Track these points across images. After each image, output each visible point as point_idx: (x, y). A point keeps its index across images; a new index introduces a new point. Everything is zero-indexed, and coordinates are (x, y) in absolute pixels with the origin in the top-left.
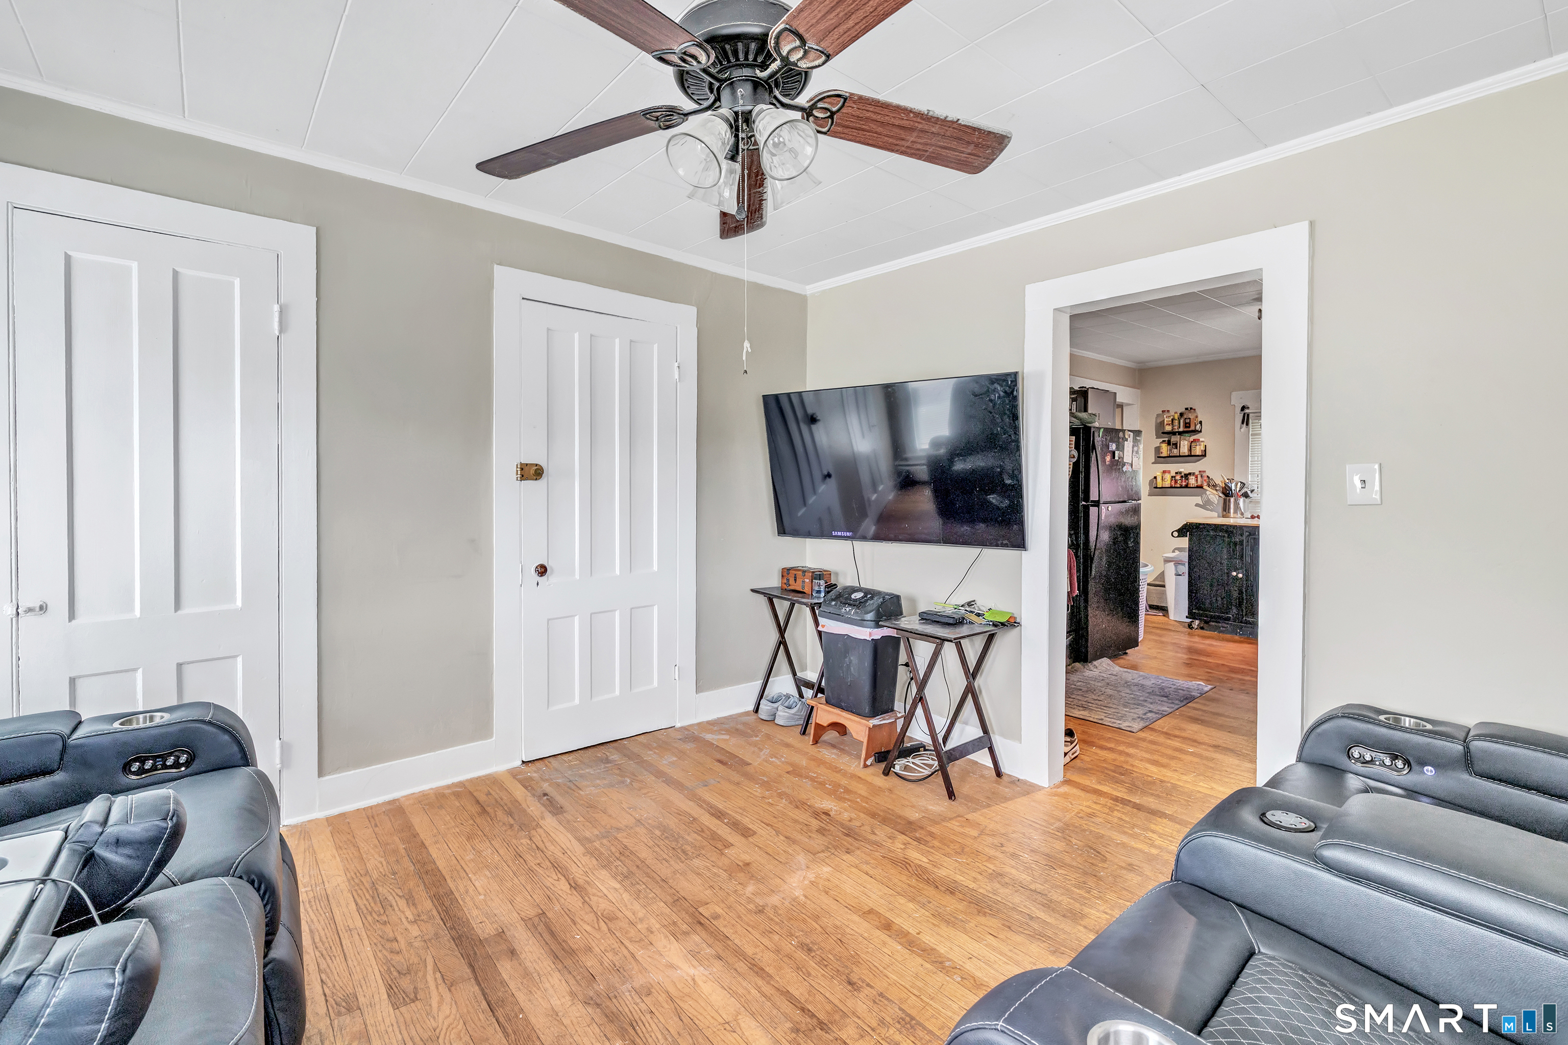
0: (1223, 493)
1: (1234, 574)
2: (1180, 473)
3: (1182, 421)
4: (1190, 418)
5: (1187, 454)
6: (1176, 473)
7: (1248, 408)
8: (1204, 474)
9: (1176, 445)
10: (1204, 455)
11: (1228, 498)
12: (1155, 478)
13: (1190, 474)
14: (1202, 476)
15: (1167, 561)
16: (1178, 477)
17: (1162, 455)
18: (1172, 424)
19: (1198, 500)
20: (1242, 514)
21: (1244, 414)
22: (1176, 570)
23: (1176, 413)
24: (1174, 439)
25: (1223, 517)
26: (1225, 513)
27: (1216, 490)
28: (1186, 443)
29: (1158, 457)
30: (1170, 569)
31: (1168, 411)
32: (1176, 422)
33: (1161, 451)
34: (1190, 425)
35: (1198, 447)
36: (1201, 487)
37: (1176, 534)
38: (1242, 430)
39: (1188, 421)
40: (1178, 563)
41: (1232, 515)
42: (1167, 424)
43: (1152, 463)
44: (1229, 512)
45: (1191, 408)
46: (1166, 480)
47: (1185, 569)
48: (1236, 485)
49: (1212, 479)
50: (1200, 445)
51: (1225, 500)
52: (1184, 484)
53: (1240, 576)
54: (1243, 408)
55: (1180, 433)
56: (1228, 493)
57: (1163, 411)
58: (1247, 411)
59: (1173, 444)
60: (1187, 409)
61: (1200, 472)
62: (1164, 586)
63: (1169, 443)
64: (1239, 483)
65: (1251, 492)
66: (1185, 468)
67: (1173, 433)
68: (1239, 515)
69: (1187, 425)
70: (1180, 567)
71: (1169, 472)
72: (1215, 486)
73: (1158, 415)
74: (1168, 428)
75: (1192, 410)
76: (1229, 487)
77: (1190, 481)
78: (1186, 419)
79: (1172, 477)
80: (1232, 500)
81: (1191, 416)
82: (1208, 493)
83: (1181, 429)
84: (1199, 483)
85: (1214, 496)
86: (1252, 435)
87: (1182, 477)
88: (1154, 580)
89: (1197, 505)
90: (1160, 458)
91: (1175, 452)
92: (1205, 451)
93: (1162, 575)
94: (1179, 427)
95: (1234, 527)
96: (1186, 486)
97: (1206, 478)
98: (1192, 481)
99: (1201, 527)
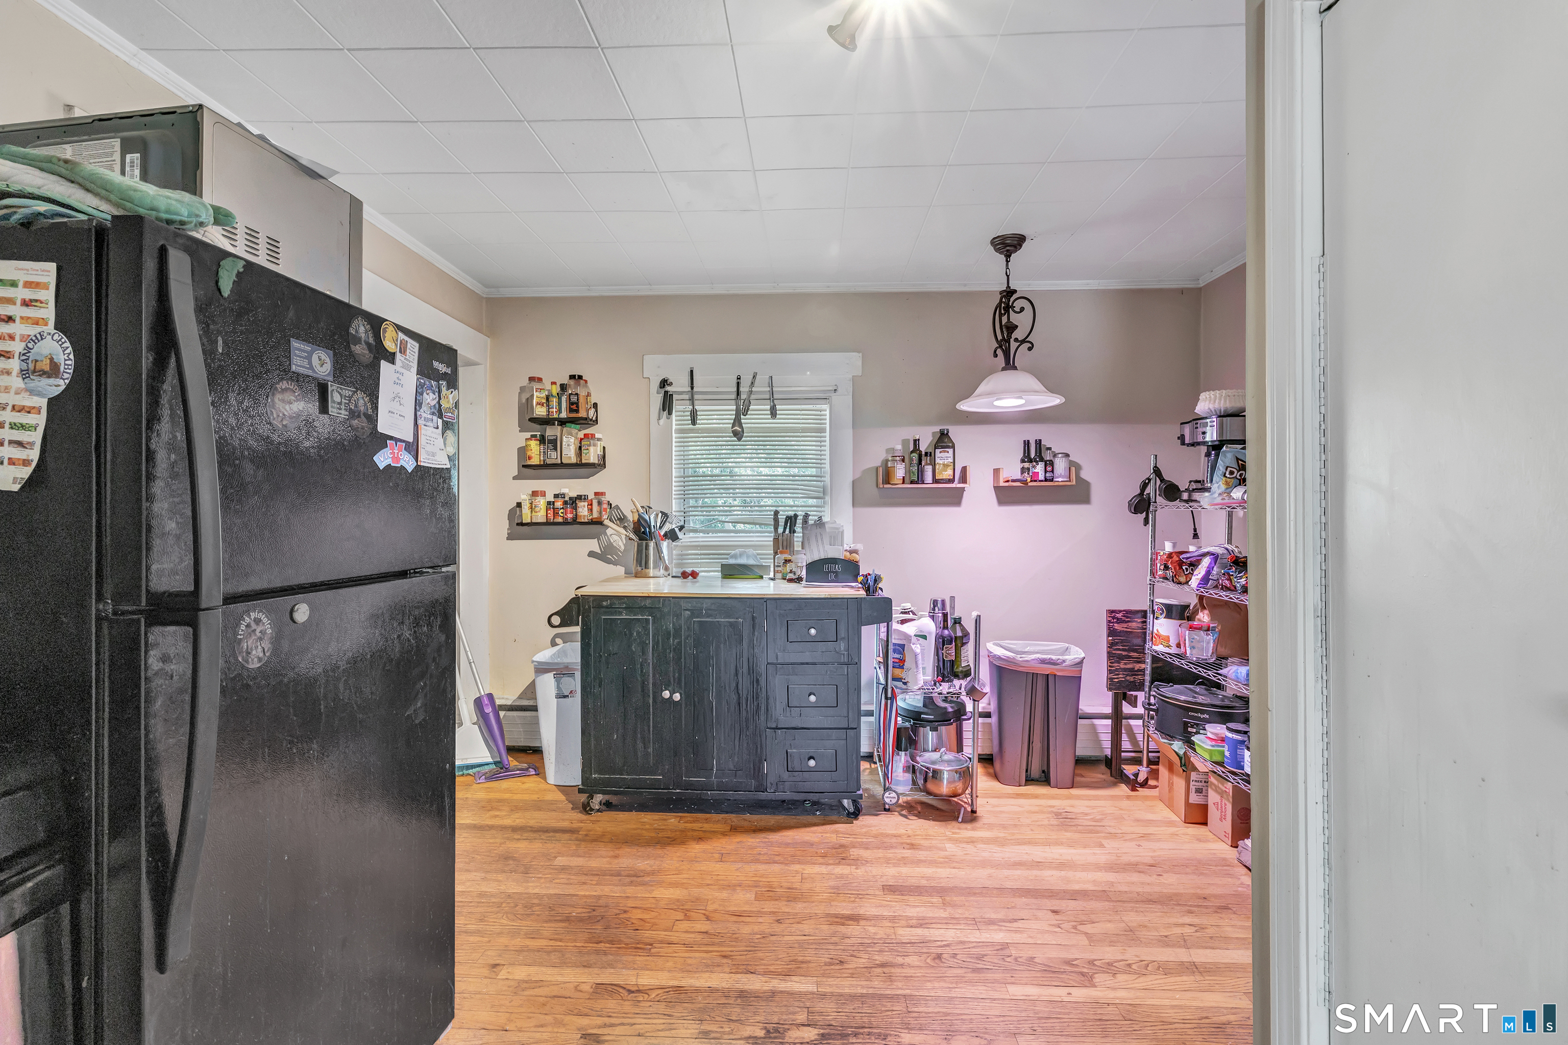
0: (636, 531)
1: (666, 694)
2: (563, 495)
3: (564, 399)
4: (577, 394)
5: (574, 460)
6: (556, 496)
7: (671, 384)
8: (604, 499)
9: (554, 444)
10: (601, 465)
11: (644, 542)
12: (519, 505)
13: (579, 497)
14: (600, 503)
15: (541, 669)
16: (559, 504)
17: (529, 463)
18: (548, 406)
19: (593, 545)
20: (666, 569)
21: (666, 392)
22: (558, 687)
23: (553, 383)
24: (551, 432)
25: (637, 576)
26: (639, 569)
27: (625, 528)
28: (572, 440)
29: (524, 466)
30: (547, 685)
31: (540, 380)
32: (554, 402)
33: (529, 453)
34: (578, 406)
35: (592, 449)
36: (598, 522)
37: (556, 620)
38: (662, 422)
39: (574, 399)
40: (561, 672)
41: (651, 572)
42: (538, 404)
43: (515, 478)
44: (647, 566)
45: (580, 377)
46: (538, 509)
47: (575, 683)
48: (657, 515)
49: (617, 507)
50: (595, 445)
51: (639, 546)
52: (570, 516)
53: (677, 697)
54: (664, 383)
55: (563, 423)
56: (644, 533)
57: (531, 379)
58: (668, 388)
59: (550, 441)
60: (572, 377)
61: (596, 494)
62: (534, 709)
63: (542, 440)
64: (660, 514)
65: (680, 530)
66: (571, 487)
67: (546, 422)
68: (662, 572)
69: (574, 406)
70: (566, 680)
71: (543, 494)
72: (622, 520)
73: (522, 389)
74: (541, 412)
75: (582, 381)
76: (645, 521)
77: (580, 510)
78: (570, 394)
79: (549, 503)
80: (652, 544)
81: (582, 392)
82: (609, 531)
83: (564, 415)
84: (595, 515)
85: (618, 536)
86: (679, 431)
87: (565, 503)
88: (520, 697)
89: (592, 554)
90: (527, 469)
91: (554, 457)
92: (604, 457)
93: (531, 690)
94: (560, 411)
95: (666, 599)
96: (575, 521)
97: (605, 506)
98: (583, 510)
99: (605, 603)
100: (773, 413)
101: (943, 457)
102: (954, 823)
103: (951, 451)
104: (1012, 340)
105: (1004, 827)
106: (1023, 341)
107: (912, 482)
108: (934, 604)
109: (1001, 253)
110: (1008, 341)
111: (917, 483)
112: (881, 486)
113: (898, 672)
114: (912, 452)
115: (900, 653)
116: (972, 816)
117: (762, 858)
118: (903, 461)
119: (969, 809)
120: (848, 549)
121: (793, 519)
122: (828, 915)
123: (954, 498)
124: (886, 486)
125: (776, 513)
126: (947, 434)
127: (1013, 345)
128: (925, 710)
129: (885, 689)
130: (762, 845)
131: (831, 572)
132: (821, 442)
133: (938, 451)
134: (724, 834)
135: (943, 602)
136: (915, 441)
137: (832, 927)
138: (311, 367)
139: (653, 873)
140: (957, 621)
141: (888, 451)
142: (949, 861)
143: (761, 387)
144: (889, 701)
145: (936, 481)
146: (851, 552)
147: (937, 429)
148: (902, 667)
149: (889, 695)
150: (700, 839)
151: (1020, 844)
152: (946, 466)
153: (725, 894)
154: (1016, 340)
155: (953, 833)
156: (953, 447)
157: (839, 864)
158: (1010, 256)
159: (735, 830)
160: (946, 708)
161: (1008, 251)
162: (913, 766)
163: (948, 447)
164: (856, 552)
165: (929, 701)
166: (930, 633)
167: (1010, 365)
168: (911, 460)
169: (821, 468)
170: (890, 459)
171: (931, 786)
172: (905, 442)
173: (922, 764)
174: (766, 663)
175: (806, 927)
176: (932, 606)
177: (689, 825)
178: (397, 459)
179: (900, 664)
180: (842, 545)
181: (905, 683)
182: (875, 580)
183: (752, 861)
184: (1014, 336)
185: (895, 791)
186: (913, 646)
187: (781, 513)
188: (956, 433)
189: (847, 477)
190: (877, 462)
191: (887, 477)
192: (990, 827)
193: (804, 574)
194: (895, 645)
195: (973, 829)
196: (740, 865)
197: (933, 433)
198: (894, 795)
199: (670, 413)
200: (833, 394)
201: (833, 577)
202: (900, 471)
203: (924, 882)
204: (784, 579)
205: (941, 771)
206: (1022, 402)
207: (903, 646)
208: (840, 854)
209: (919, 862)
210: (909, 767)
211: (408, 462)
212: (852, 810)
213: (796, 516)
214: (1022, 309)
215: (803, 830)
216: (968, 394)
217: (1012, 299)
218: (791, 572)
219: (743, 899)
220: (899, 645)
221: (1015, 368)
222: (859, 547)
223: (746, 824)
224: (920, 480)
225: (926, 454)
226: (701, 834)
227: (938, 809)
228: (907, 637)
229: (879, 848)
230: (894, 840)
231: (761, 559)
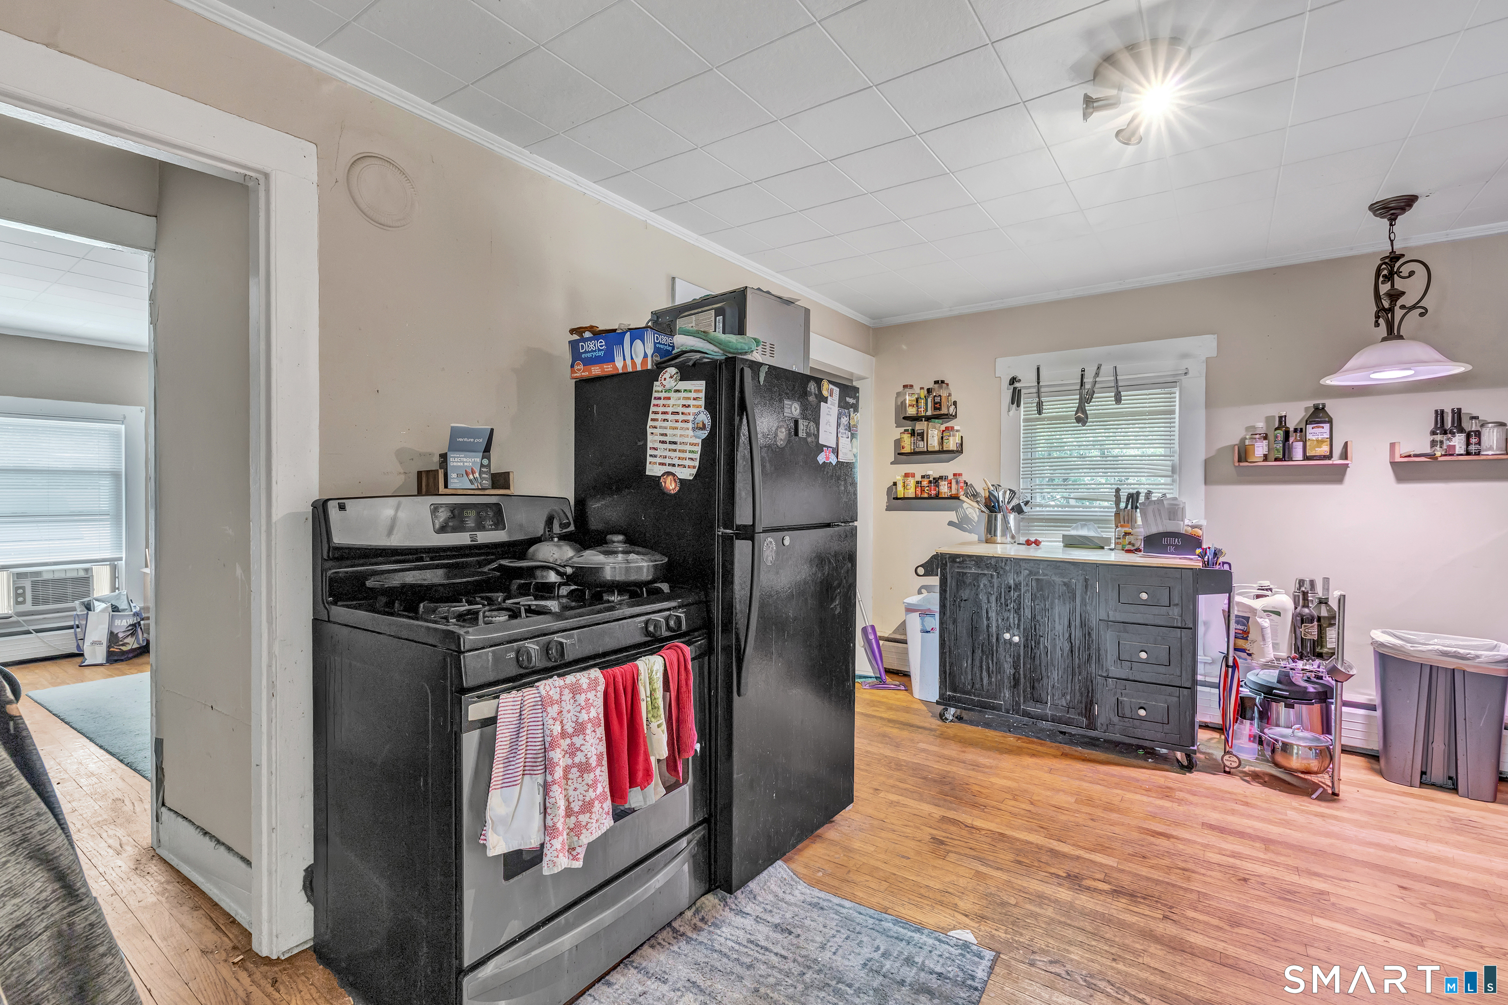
0: (986, 506)
1: (1007, 636)
2: (928, 476)
3: (929, 400)
4: (940, 396)
5: (937, 449)
6: (923, 477)
7: (1020, 381)
8: (961, 479)
9: (921, 435)
10: (960, 451)
11: (994, 515)
12: (895, 484)
13: (941, 478)
14: (957, 482)
15: (910, 609)
16: (925, 483)
17: (903, 451)
18: (917, 406)
19: (952, 516)
20: (1013, 537)
21: (1015, 389)
22: (923, 624)
23: (922, 388)
24: (920, 426)
25: (987, 541)
26: (989, 536)
27: (977, 502)
28: (936, 432)
29: (899, 454)
30: (914, 622)
31: (912, 386)
32: (922, 403)
33: (903, 444)
34: (940, 405)
35: (951, 439)
36: (956, 497)
37: (921, 571)
38: (1011, 413)
39: (937, 400)
40: (925, 613)
41: (999, 538)
42: (910, 405)
43: (892, 463)
44: (995, 535)
45: (943, 382)
46: (908, 487)
47: (934, 622)
48: (1005, 492)
49: (971, 486)
50: (954, 436)
51: (989, 517)
52: (933, 492)
53: (1016, 639)
54: (1013, 380)
55: (928, 419)
56: (993, 507)
57: (905, 387)
58: (1017, 385)
59: (919, 434)
60: (936, 382)
61: (955, 475)
62: (905, 642)
63: (913, 433)
64: (1008, 492)
65: (1026, 505)
66: (934, 469)
67: (916, 419)
68: (1009, 539)
69: (937, 406)
70: (928, 619)
71: (913, 475)
72: (975, 496)
73: (898, 394)
74: (912, 411)
75: (944, 385)
76: (995, 497)
77: (941, 488)
78: (935, 396)
79: (917, 482)
80: (1000, 516)
81: (944, 393)
82: (965, 505)
83: (929, 413)
84: (954, 492)
85: (973, 510)
86: (1025, 420)
87: (930, 482)
88: (894, 632)
89: (951, 523)
90: (901, 456)
91: (922, 446)
92: (962, 444)
93: (902, 627)
94: (926, 410)
95: (1007, 560)
96: (937, 497)
97: (962, 485)
98: (944, 488)
99: (958, 560)
100: (1118, 399)
101: (1316, 433)
102: (1306, 799)
103: (1327, 426)
104: (1397, 308)
105: (1370, 814)
106: (1414, 307)
107: (1276, 460)
108: (1299, 583)
109: (1381, 216)
110: (1391, 310)
111: (1280, 460)
112: (1237, 464)
113: (1241, 643)
114: (1276, 429)
115: (1244, 625)
116: (1333, 796)
117: (1086, 778)
118: (1265, 438)
119: (1330, 791)
120: (1190, 524)
121: (1135, 496)
122: (1140, 827)
123: (1337, 475)
124: (1242, 464)
125: (1118, 491)
126: (1323, 408)
127: (1399, 313)
128: (1279, 686)
129: (1226, 658)
130: (1088, 770)
131: (1170, 545)
132: (1170, 423)
133: (1309, 427)
134: (1055, 756)
135: (1312, 583)
136: (1280, 418)
137: (1142, 835)
138: (792, 413)
139: (991, 767)
140: (1323, 602)
141: (1248, 429)
142: (1287, 823)
143: (1106, 377)
144: (1230, 670)
145: (1306, 458)
146: (1193, 527)
147: (1310, 404)
148: (1246, 639)
149: (1231, 663)
150: (1033, 755)
151: (1385, 831)
152: (1320, 442)
153: (1049, 793)
154: (1403, 307)
155: (1301, 805)
156: (1330, 422)
157: (1162, 798)
158: (1395, 219)
159: (1065, 755)
160: (1306, 688)
161: (1392, 214)
162: (1260, 737)
163: (1325, 422)
164: (1199, 527)
165: (1285, 679)
166: (1285, 610)
167: (1393, 334)
168: (1276, 437)
169: (1170, 448)
170: (1248, 437)
171: (1279, 758)
172: (1269, 419)
173: (1271, 736)
174: (1098, 620)
175: (1117, 829)
176: (1297, 585)
177: (1025, 745)
178: (828, 458)
179: (1244, 635)
180: (1183, 520)
181: (1250, 655)
182: (1215, 554)
183: (1077, 779)
184: (1400, 303)
185: (1236, 756)
186: (1259, 620)
187: (1122, 491)
188: (1332, 407)
189: (1200, 455)
190: (1236, 441)
191: (1243, 454)
192: (1352, 810)
193: (1142, 547)
194: (1237, 616)
195: (1327, 807)
196: (1066, 779)
197: (1307, 409)
198: (1235, 759)
199: (1018, 405)
200: (1183, 377)
201: (1172, 549)
202: (1260, 449)
203: (1249, 831)
204: (1123, 550)
205: (1292, 745)
206: (1411, 372)
207: (1247, 619)
208: (1166, 793)
209: (1250, 816)
210: (1255, 737)
211: (833, 460)
212: (1185, 763)
213: (1138, 493)
214: (1412, 273)
215: (1131, 769)
216: (1335, 369)
217: (1397, 265)
218: (1130, 543)
219: (1063, 799)
220: (1243, 617)
221: (1400, 337)
222: (1203, 522)
223: (1076, 754)
224: (1286, 455)
225: (1296, 430)
226: (1035, 752)
227: (1289, 784)
228: (1254, 611)
229: (1208, 797)
230: (1228, 796)
231: (1102, 532)
